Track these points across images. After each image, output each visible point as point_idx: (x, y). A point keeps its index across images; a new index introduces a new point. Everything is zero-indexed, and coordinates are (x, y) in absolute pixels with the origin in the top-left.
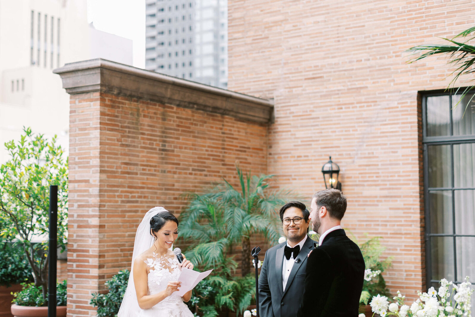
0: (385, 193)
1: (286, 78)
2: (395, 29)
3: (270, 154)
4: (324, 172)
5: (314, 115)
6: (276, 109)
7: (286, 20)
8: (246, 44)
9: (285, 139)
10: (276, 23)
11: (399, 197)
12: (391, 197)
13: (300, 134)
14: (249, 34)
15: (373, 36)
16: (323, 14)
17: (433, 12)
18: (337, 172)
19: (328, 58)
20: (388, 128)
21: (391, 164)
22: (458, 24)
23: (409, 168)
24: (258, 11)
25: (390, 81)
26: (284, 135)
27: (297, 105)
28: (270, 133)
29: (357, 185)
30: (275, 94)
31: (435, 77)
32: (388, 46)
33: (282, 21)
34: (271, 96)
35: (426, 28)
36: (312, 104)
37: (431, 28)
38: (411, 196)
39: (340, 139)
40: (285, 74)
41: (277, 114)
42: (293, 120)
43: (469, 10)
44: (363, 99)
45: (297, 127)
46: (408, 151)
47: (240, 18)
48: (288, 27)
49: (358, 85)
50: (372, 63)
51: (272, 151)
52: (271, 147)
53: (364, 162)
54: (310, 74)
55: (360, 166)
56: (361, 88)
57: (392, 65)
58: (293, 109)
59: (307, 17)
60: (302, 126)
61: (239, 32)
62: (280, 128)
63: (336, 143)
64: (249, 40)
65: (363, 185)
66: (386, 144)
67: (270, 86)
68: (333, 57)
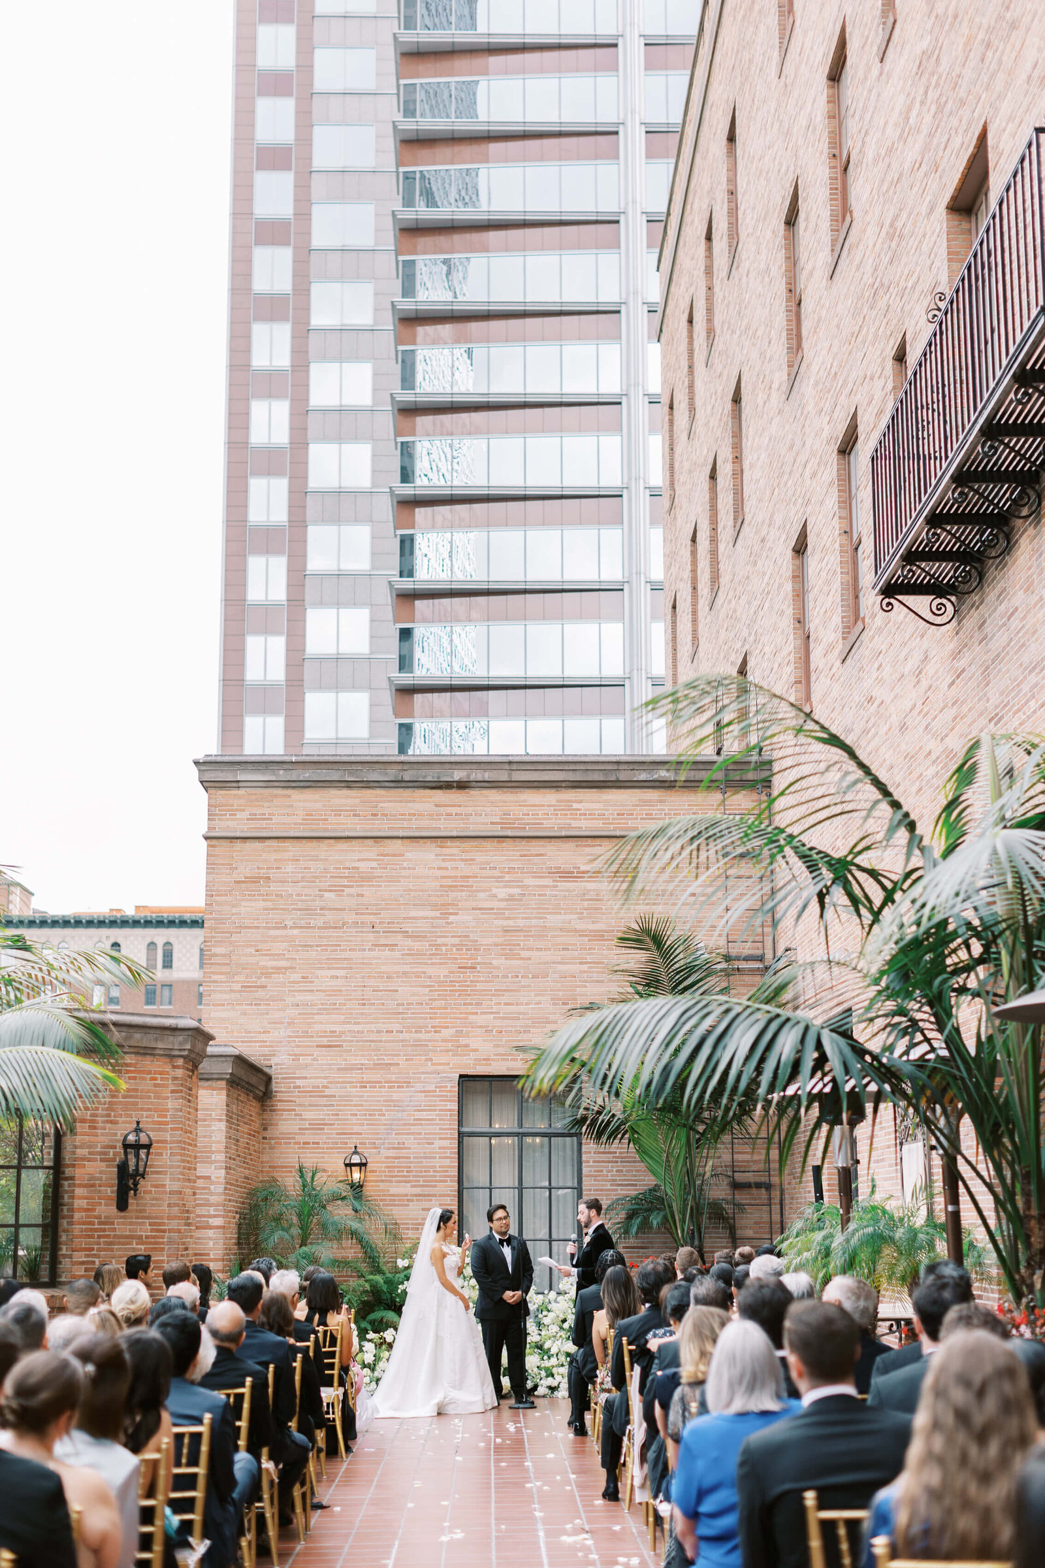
0: (418, 1190)
1: (289, 1042)
2: (434, 1000)
3: (264, 1138)
4: (347, 1165)
5: (328, 1092)
6: (274, 1081)
7: (291, 968)
8: (232, 991)
9: (287, 1120)
10: (278, 970)
11: (435, 1195)
12: (425, 1195)
13: (309, 1115)
14: (236, 978)
15: (408, 1004)
16: (344, 968)
17: (479, 986)
18: (365, 1165)
19: (349, 1023)
20: (424, 1115)
21: (425, 1158)
22: (506, 1004)
23: (447, 1162)
24: (252, 950)
25: (426, 1060)
26: (285, 1115)
27: (305, 1078)
28: (264, 1110)
29: (383, 1181)
30: (272, 1062)
31: (480, 1060)
32: (425, 1018)
33: (286, 969)
34: (268, 1063)
35: (471, 1004)
36: (326, 1078)
37: (477, 1004)
38: (448, 1195)
39: (363, 1125)
40: (290, 1037)
41: (274, 1087)
42: (299, 1097)
43: (519, 991)
44: (393, 1077)
45: (304, 1106)
46: (446, 1143)
47: (224, 955)
48: (296, 977)
49: (387, 1060)
50: (406, 1036)
51: (267, 1134)
52: (265, 1129)
53: (391, 1153)
54: (325, 1041)
55: (387, 1158)
56: (391, 1064)
57: (429, 1041)
58: (299, 1082)
59: (322, 968)
60: (310, 1105)
61: (221, 973)
62: (280, 1106)
63: (356, 1129)
64: (237, 987)
65: (391, 1182)
66: (420, 1134)
67: (266, 1051)
68: (355, 1023)
